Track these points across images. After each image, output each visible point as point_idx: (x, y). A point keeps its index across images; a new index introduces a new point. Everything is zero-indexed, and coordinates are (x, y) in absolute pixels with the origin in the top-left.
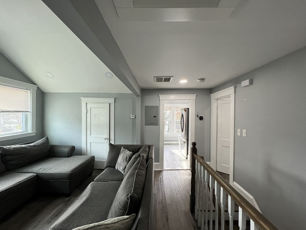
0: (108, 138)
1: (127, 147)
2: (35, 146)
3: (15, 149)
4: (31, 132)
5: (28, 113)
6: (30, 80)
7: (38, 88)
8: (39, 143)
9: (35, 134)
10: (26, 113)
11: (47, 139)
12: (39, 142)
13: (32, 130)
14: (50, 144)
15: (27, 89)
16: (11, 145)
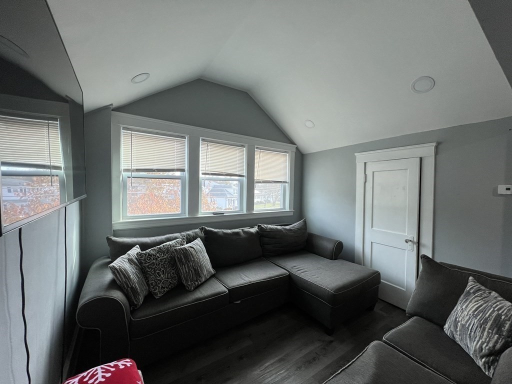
0: (416, 240)
1: (488, 281)
2: (290, 230)
3: (272, 230)
4: (288, 210)
5: (287, 184)
6: (288, 139)
7: (297, 148)
8: (295, 227)
9: (292, 214)
10: (284, 184)
11: (305, 222)
12: (296, 225)
13: (290, 208)
14: (308, 231)
15: (286, 152)
16: (268, 224)
